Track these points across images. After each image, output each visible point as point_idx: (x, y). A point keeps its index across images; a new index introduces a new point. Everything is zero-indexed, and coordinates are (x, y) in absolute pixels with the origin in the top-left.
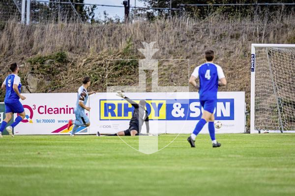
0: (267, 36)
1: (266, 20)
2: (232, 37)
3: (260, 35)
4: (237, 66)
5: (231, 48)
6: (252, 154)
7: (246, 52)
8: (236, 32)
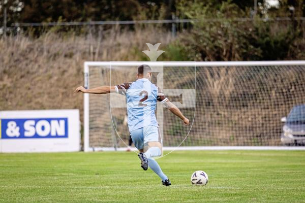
0: (100, 54)
1: (100, 39)
2: (66, 56)
3: (94, 53)
4: (71, 85)
5: (65, 67)
6: (85, 172)
7: (80, 71)
8: (70, 51)
